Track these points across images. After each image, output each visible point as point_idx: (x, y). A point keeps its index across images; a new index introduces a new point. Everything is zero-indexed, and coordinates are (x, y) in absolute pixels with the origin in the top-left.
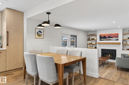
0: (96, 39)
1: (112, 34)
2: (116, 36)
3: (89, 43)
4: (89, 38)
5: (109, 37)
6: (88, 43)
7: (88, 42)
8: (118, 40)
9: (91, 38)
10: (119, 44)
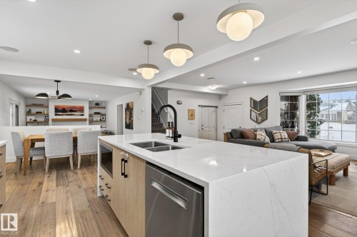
0: (46, 112)
1: (75, 107)
2: (81, 109)
3: (31, 120)
4: (30, 110)
5: (71, 111)
6: (28, 120)
7: (29, 118)
8: (83, 115)
9: (34, 110)
10: (85, 120)
